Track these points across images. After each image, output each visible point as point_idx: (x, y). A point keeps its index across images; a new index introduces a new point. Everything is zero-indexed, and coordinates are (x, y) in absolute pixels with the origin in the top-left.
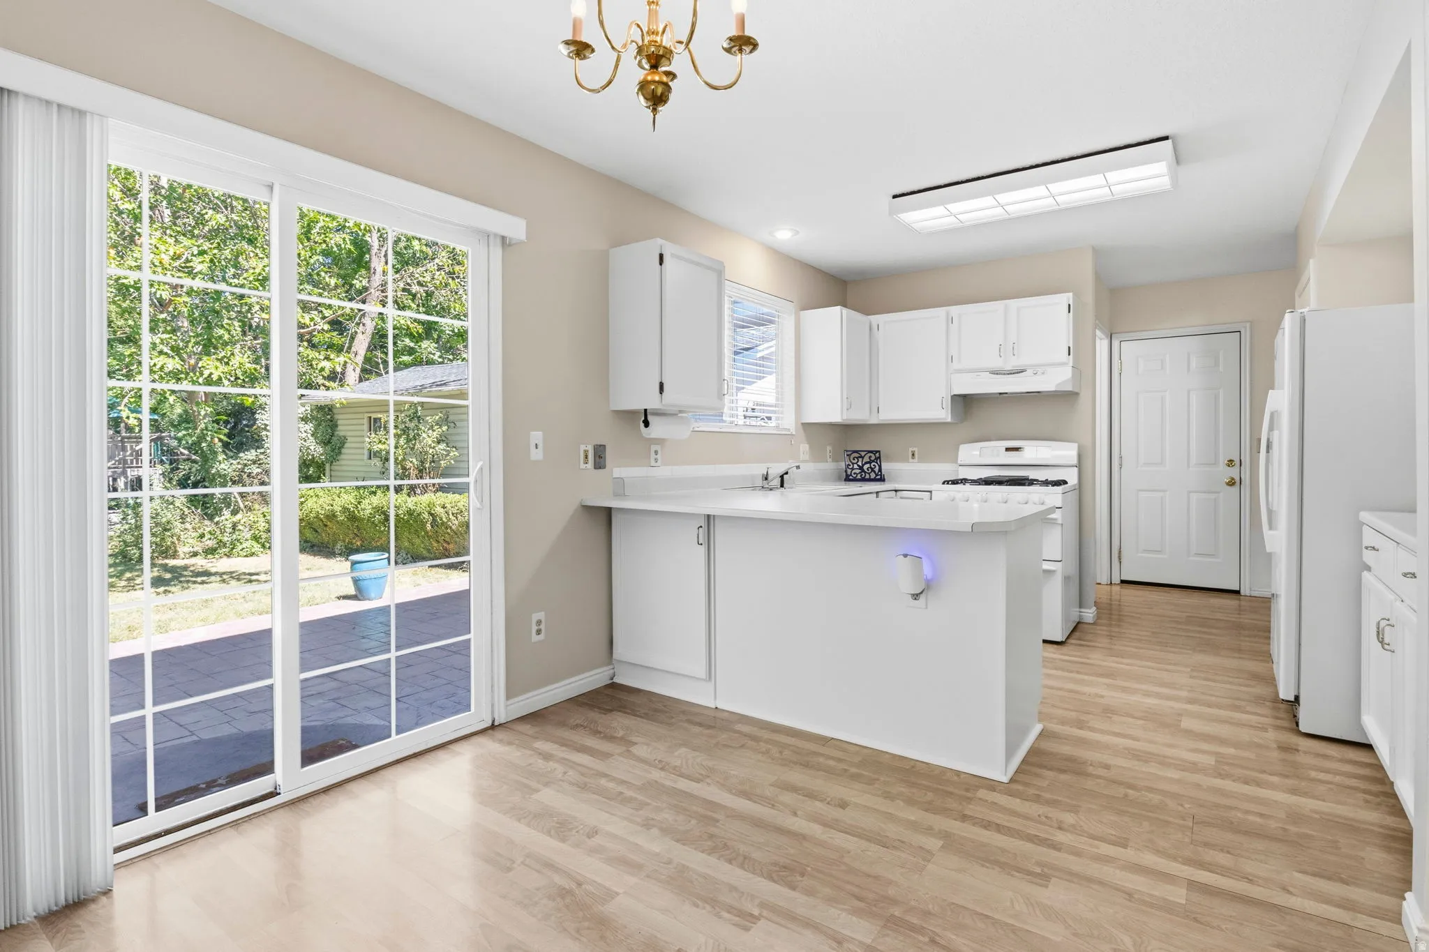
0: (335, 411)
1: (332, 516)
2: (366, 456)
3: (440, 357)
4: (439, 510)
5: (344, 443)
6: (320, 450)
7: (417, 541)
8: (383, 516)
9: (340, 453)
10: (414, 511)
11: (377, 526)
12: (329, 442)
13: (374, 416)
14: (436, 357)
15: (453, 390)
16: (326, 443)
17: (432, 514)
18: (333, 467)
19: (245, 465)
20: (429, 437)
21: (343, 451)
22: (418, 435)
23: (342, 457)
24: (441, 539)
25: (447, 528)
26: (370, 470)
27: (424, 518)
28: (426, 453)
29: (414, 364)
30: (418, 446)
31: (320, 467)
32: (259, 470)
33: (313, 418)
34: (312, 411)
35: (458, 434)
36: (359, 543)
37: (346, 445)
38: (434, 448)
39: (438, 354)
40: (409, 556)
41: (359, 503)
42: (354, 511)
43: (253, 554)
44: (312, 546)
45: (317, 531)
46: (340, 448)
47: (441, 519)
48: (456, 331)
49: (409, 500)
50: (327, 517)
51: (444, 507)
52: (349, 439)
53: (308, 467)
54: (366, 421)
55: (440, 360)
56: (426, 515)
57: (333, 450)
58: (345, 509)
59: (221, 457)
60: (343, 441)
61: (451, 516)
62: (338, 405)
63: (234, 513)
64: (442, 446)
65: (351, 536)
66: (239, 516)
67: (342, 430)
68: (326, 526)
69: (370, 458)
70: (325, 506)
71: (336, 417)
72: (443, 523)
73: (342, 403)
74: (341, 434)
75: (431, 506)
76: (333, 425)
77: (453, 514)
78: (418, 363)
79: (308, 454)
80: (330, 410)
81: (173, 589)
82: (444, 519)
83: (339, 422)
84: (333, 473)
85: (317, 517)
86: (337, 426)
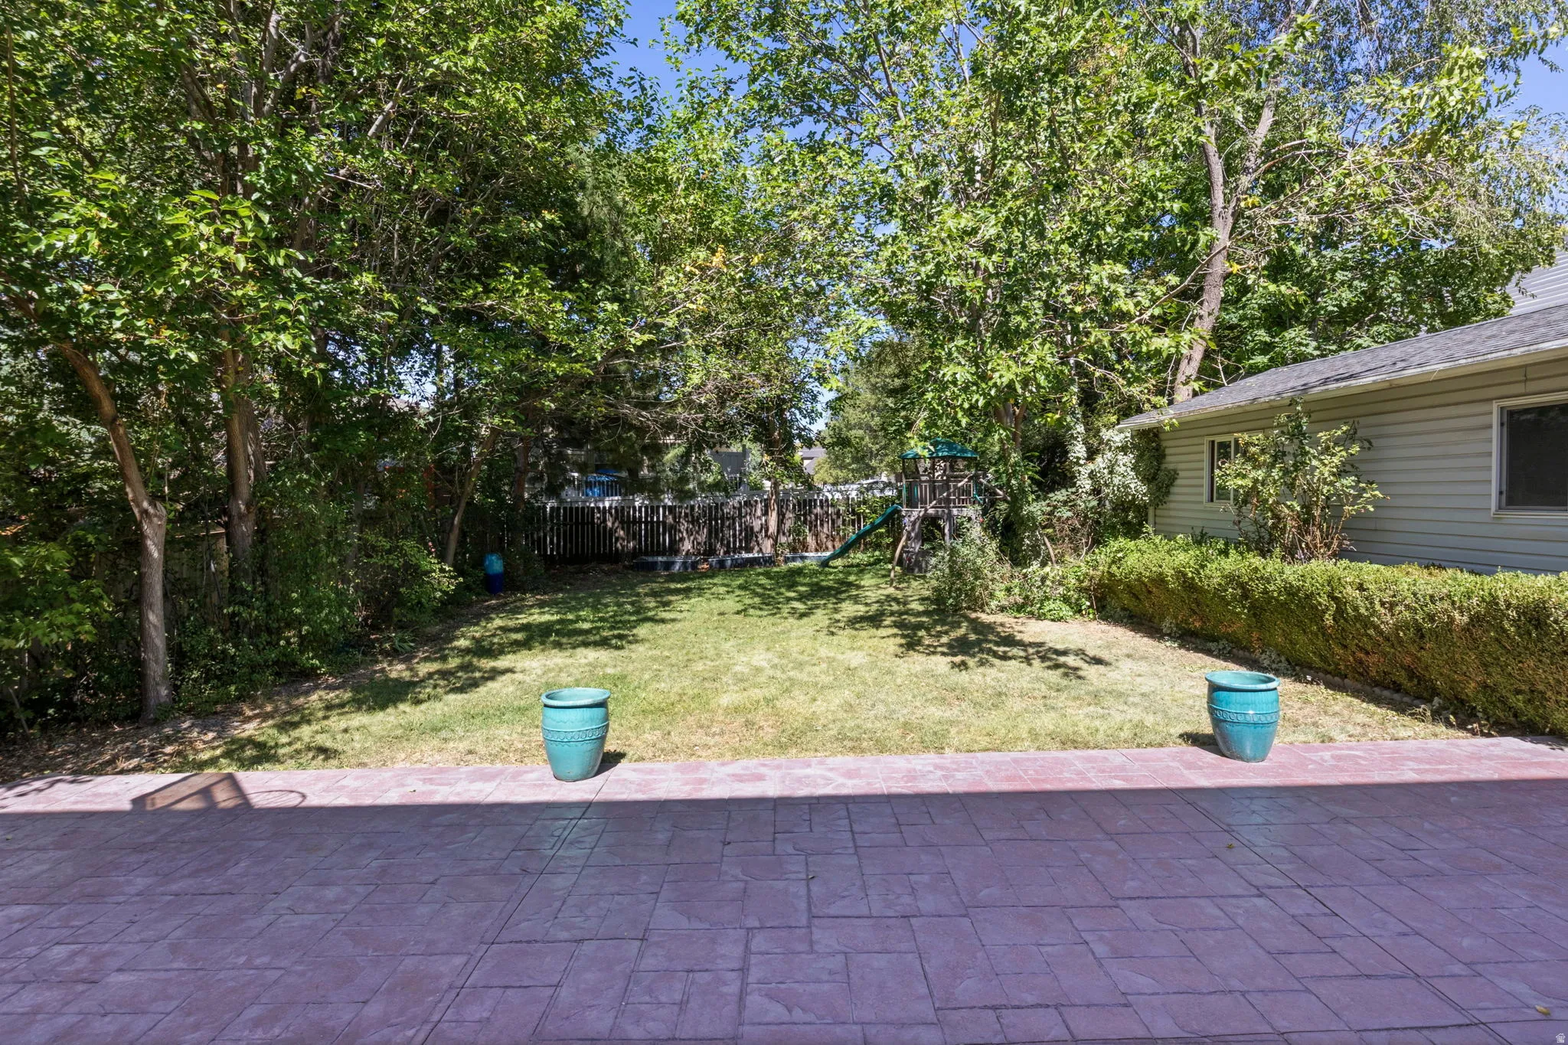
0: (1162, 436)
1: (1160, 580)
2: (1205, 497)
3: (1316, 349)
4: (1351, 593)
5: (1175, 479)
6: (1144, 489)
7: (1302, 639)
8: (1239, 591)
9: (1168, 493)
10: (1299, 590)
11: (1228, 604)
12: (1154, 479)
13: (1218, 439)
14: (1310, 350)
15: (1374, 382)
16: (1149, 479)
17: (1335, 599)
18: (1158, 512)
19: (1055, 507)
20: (1325, 465)
21: (1173, 490)
22: (1303, 463)
23: (1172, 497)
24: (1352, 644)
25: (1366, 627)
26: (1216, 517)
27: (1320, 604)
28: (1316, 492)
29: (1273, 363)
30: (1300, 481)
31: (1142, 511)
32: (1070, 514)
33: (1135, 446)
34: (1132, 437)
35: (1381, 460)
36: (1197, 624)
37: (1178, 482)
38: (1332, 484)
39: (1314, 344)
40: (1283, 659)
41: (1203, 567)
42: (1193, 578)
43: (1060, 619)
44: (1131, 617)
45: (1137, 598)
46: (1168, 486)
47: (1356, 609)
48: (1344, 304)
49: (1288, 570)
50: (1152, 580)
51: (1361, 588)
52: (1181, 474)
53: (1126, 510)
54: (1206, 448)
55: (1318, 353)
56: (1323, 600)
57: (1159, 489)
58: (1180, 574)
59: (1031, 497)
60: (1173, 476)
61: (1378, 607)
62: (1167, 428)
63: (1043, 564)
64: (1349, 481)
65: (1186, 612)
66: (1047, 569)
67: (1171, 461)
68: (1150, 592)
69: (1212, 500)
70: (1151, 566)
71: (1164, 444)
72: (1359, 617)
73: (1172, 425)
74: (1171, 466)
75: (1335, 584)
76: (1159, 455)
77: (1383, 604)
78: (1278, 361)
79: (1128, 494)
80: (1156, 435)
81: (971, 662)
82: (1362, 611)
83: (1168, 451)
84: (1158, 520)
85: (1139, 580)
86: (1164, 456)
